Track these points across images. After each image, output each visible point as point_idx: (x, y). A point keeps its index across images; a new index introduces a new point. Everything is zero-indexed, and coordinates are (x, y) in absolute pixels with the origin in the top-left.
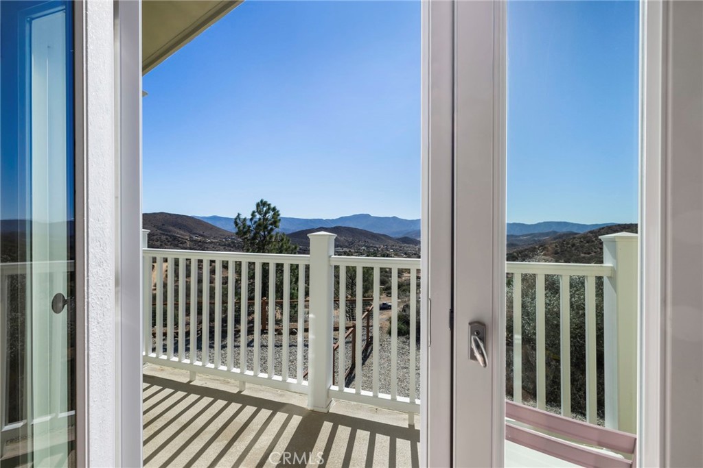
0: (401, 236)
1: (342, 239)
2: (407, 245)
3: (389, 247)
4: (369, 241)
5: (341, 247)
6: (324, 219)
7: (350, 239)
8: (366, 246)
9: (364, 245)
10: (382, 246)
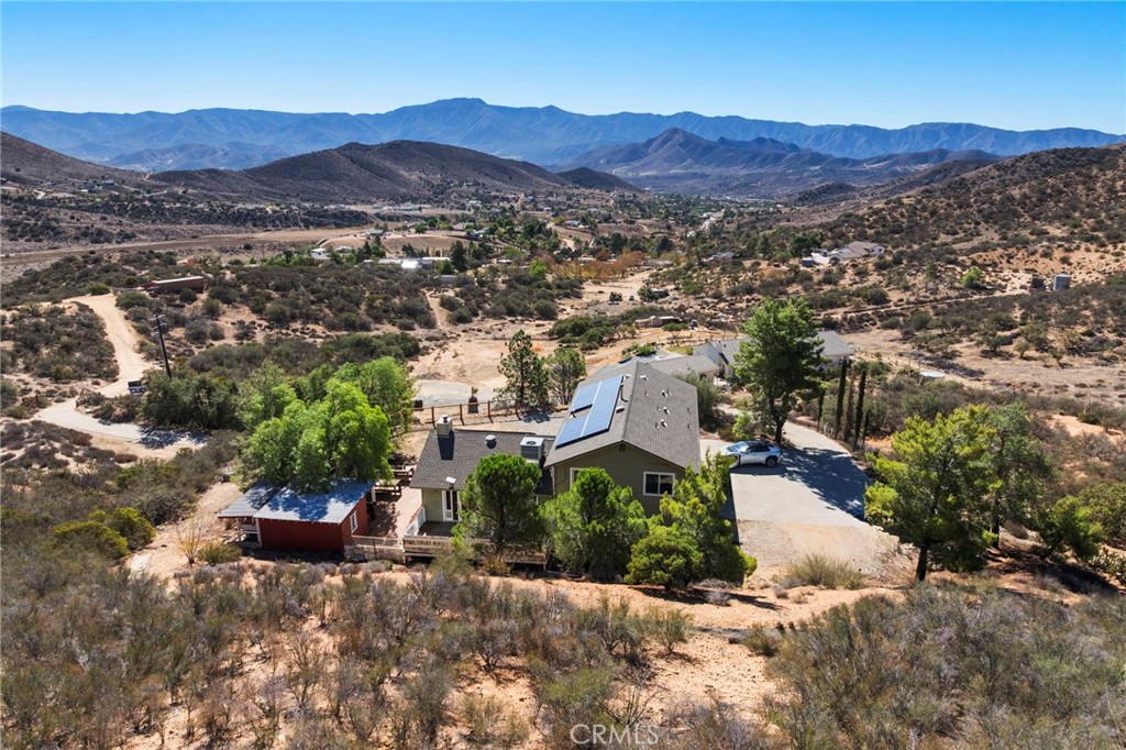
0: (568, 163)
1: (414, 177)
2: (587, 191)
3: (541, 198)
4: (487, 181)
5: (414, 201)
6: (353, 113)
7: (437, 178)
8: (480, 198)
9: (476, 195)
10: (522, 196)
